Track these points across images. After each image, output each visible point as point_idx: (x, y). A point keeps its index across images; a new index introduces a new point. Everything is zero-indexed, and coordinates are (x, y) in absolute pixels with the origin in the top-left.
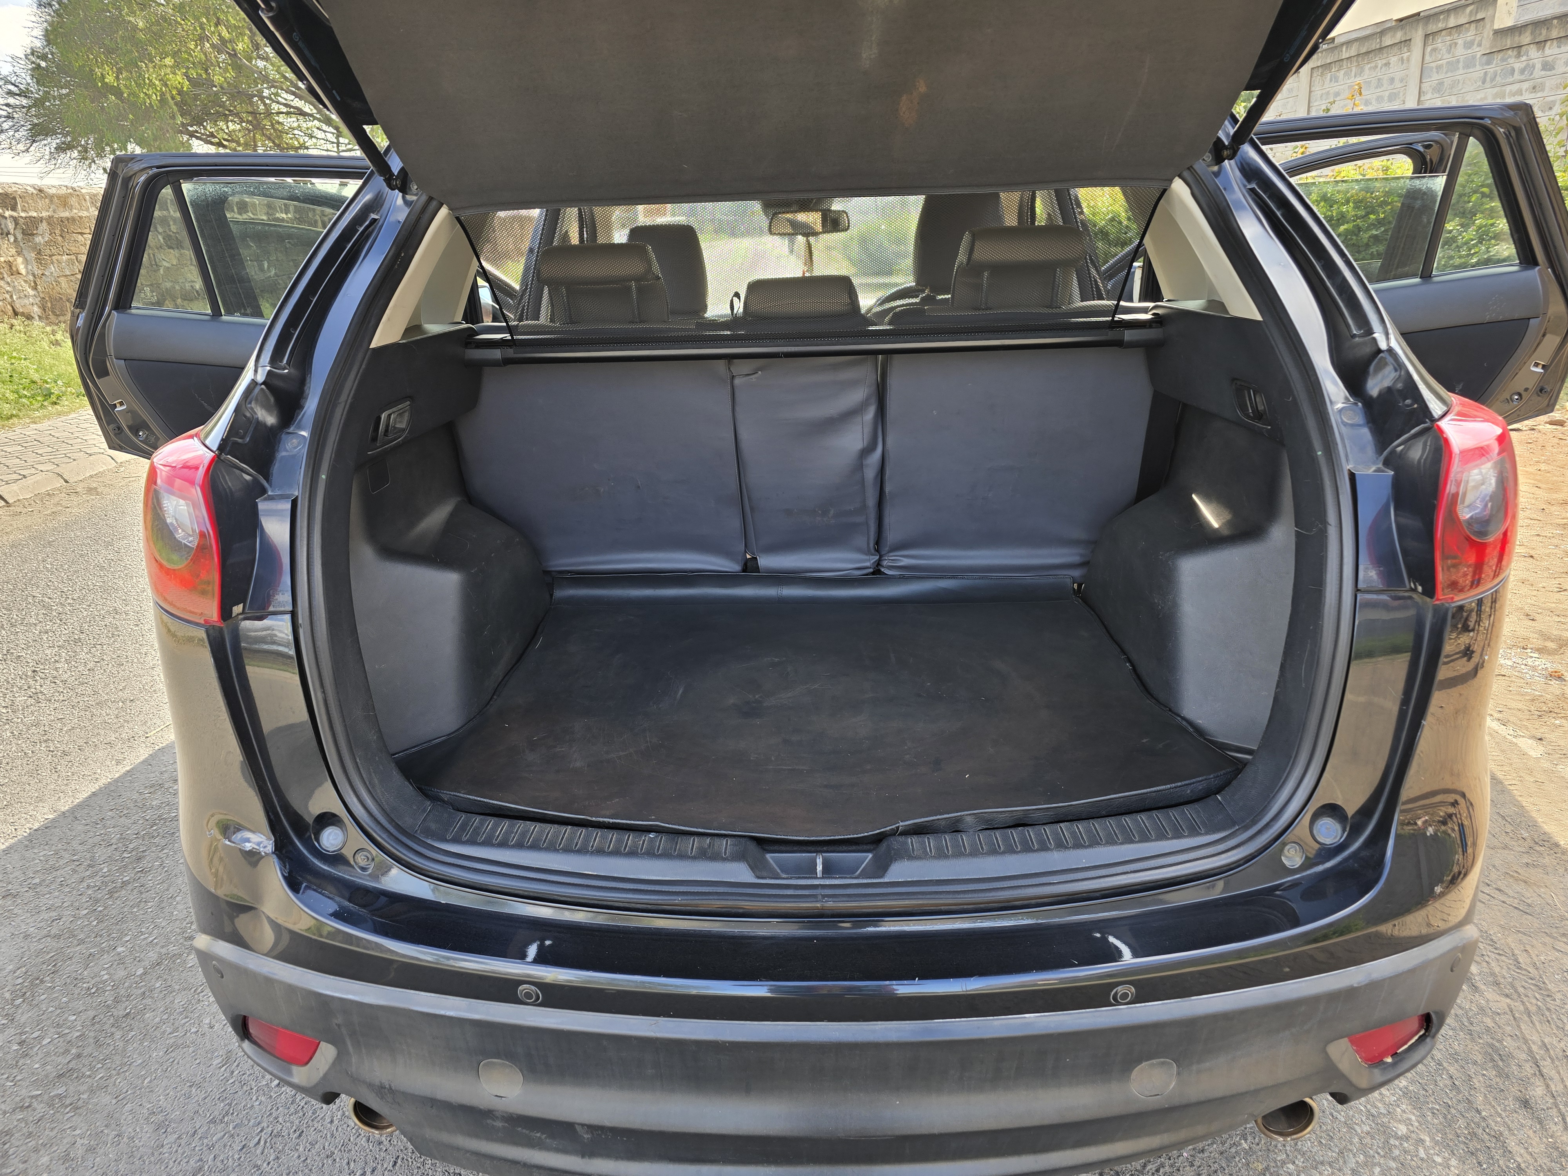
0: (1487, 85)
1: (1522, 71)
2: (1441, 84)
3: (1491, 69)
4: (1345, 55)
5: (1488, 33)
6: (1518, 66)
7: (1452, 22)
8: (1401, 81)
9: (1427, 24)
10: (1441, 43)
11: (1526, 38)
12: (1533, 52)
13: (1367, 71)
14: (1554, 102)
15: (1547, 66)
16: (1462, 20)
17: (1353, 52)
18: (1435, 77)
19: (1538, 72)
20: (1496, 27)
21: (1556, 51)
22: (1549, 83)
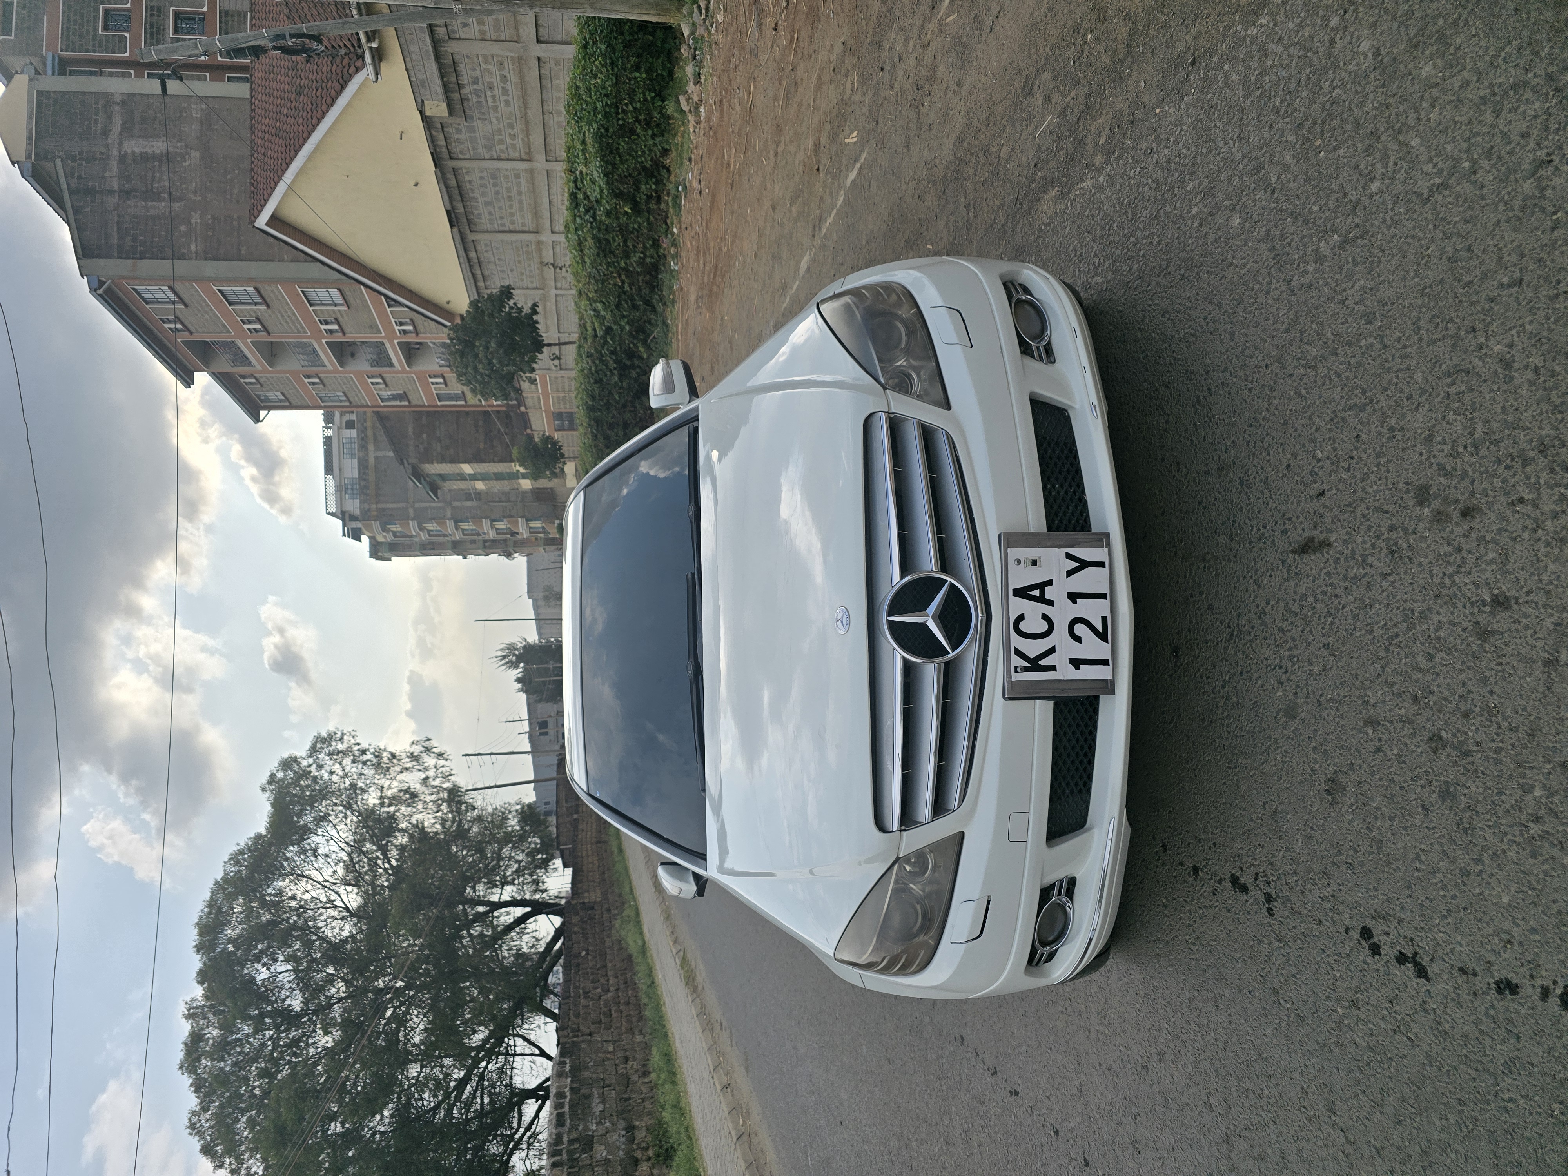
0: (487, 116)
1: (479, 96)
2: (485, 147)
3: (476, 115)
4: (462, 210)
5: (451, 120)
6: (475, 99)
7: (443, 143)
8: (482, 172)
9: (442, 158)
10: (456, 149)
11: (456, 96)
12: (466, 91)
13: (475, 195)
14: (501, 75)
15: (476, 81)
16: (441, 136)
17: (459, 205)
18: (480, 150)
19: (480, 87)
20: (447, 115)
21: (465, 77)
22: (488, 79)
